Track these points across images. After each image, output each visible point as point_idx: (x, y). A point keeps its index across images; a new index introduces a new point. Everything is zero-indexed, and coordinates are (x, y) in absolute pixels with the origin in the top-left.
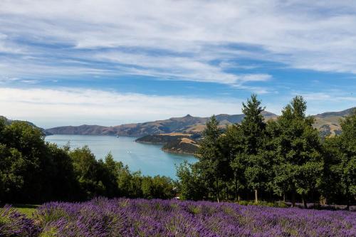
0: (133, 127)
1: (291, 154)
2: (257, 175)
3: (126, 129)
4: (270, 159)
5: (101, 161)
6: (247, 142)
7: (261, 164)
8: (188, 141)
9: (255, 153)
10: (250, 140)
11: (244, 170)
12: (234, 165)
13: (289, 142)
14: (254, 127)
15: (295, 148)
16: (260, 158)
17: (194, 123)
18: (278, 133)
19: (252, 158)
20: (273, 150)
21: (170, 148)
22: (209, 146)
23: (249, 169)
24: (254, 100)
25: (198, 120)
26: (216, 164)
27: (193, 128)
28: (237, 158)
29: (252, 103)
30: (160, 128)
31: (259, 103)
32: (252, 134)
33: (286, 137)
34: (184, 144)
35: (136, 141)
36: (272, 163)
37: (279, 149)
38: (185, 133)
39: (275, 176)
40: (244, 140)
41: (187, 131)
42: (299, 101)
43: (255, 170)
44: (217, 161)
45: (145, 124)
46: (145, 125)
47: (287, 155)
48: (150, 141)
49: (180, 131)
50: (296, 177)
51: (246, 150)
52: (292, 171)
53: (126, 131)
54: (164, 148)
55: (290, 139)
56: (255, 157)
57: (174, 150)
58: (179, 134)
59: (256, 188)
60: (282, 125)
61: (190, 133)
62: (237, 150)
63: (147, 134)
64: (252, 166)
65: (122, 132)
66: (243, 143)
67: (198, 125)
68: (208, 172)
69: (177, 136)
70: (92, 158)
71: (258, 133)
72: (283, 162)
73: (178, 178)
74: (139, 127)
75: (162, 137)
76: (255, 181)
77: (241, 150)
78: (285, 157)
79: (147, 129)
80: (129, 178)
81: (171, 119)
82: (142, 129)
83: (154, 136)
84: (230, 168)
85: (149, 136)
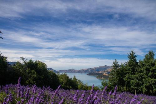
0: (86, 70)
1: (150, 74)
2: (136, 83)
3: (84, 70)
4: (141, 76)
5: (71, 78)
6: (130, 70)
7: (137, 78)
8: (106, 75)
9: (134, 74)
10: (132, 69)
11: (130, 81)
12: (125, 79)
13: (149, 69)
14: (133, 63)
15: (152, 71)
16: (137, 76)
17: (108, 68)
18: (144, 65)
19: (133, 76)
20: (142, 72)
21: (99, 77)
22: (114, 72)
23: (132, 81)
24: (132, 52)
26: (117, 79)
28: (127, 76)
29: (132, 53)
30: (95, 70)
31: (135, 53)
32: (133, 66)
33: (148, 67)
34: (104, 76)
36: (142, 78)
37: (145, 72)
38: (104, 72)
39: (144, 84)
40: (129, 69)
42: (151, 52)
43: (135, 81)
45: (90, 69)
47: (149, 75)
50: (153, 84)
51: (130, 73)
52: (151, 81)
54: (97, 77)
55: (149, 68)
56: (135, 76)
57: (101, 78)
58: (103, 72)
59: (135, 89)
60: (145, 62)
61: (107, 71)
62: (127, 73)
63: (91, 72)
64: (133, 80)
65: (82, 72)
66: (129, 70)
68: (115, 83)
69: (102, 73)
70: (68, 77)
71: (135, 66)
72: (147, 77)
73: (102, 85)
74: (88, 70)
75: (96, 73)
76: (135, 86)
77: (128, 73)
78: (148, 75)
79: (91, 71)
80: (83, 86)
81: (100, 67)
83: (94, 73)
84: (124, 81)
85: (92, 73)
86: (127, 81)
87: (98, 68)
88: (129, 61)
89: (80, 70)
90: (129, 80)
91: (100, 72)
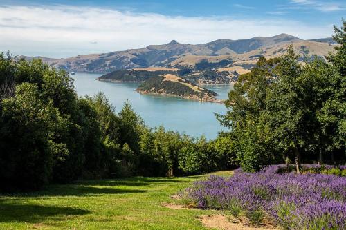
0: (94, 59)
3: (84, 62)
8: (175, 79)
17: (182, 52)
21: (148, 89)
25: (187, 48)
27: (181, 59)
30: (133, 60)
34: (169, 83)
35: (100, 79)
38: (169, 66)
41: (173, 64)
44: (300, 112)
45: (112, 54)
46: (111, 57)
48: (119, 78)
49: (161, 65)
53: (85, 64)
54: (141, 88)
57: (155, 91)
58: (161, 69)
61: (177, 66)
65: (78, 67)
67: (188, 55)
69: (158, 73)
74: (102, 59)
75: (137, 73)
79: (115, 63)
81: (148, 47)
82: (108, 63)
83: (126, 71)
85: (117, 72)
86: (330, 123)
87: (143, 53)
88: (335, 52)
89: (67, 61)
90: (333, 119)
91: (152, 69)
